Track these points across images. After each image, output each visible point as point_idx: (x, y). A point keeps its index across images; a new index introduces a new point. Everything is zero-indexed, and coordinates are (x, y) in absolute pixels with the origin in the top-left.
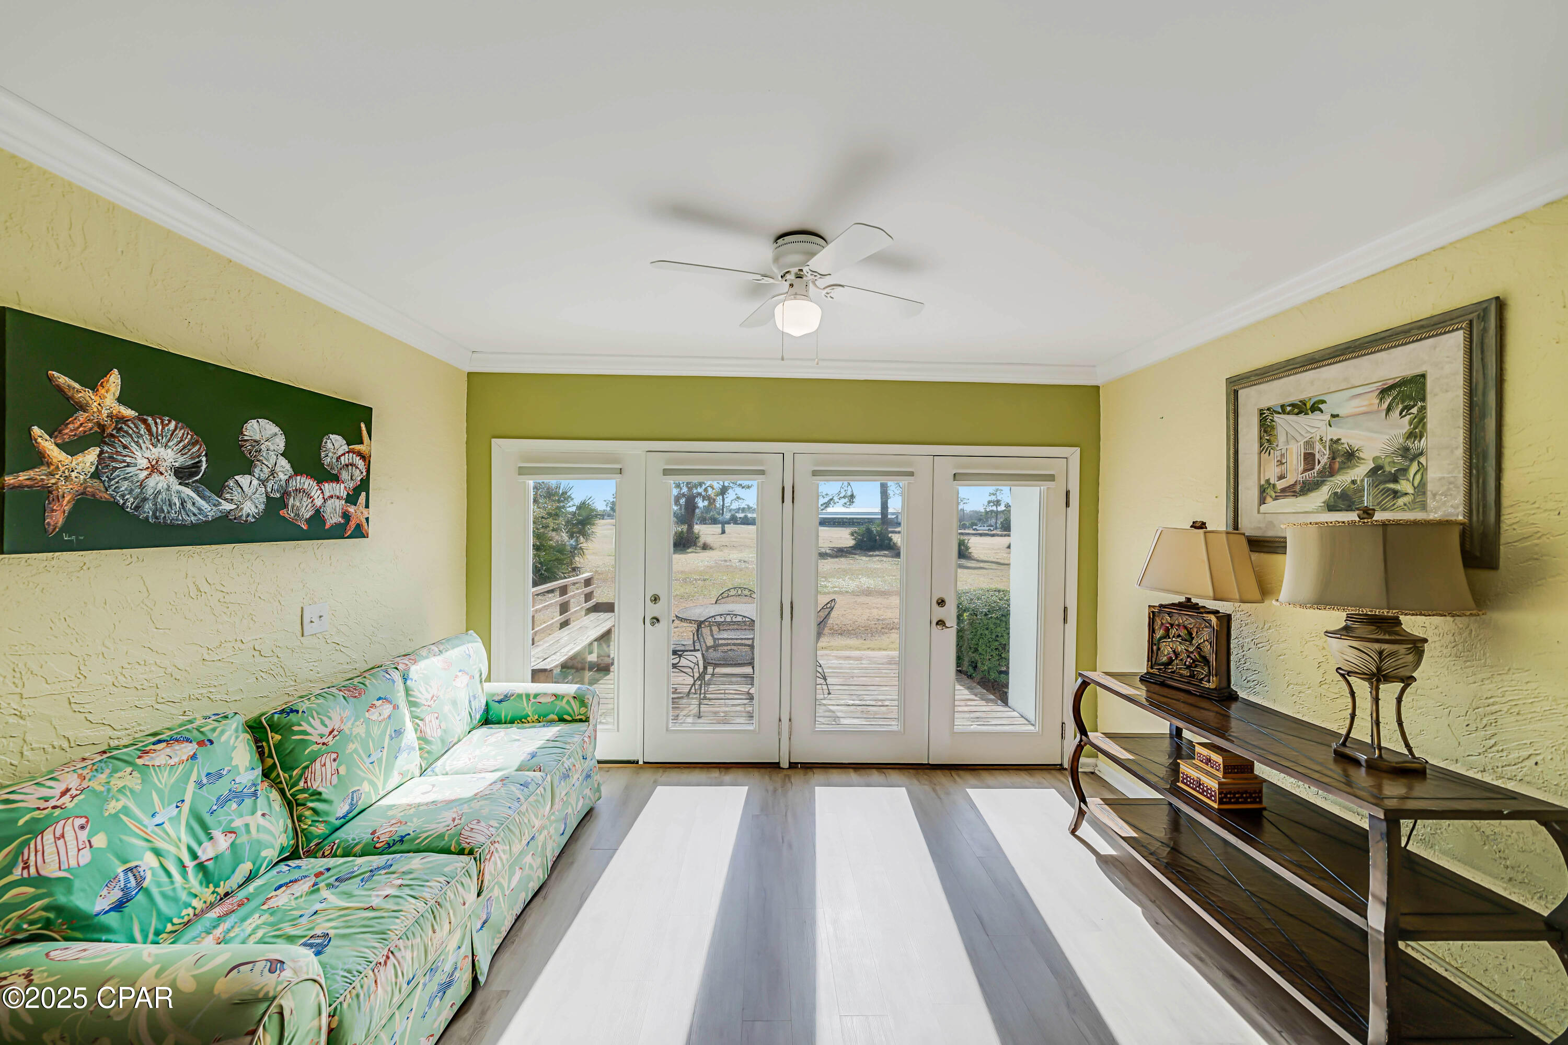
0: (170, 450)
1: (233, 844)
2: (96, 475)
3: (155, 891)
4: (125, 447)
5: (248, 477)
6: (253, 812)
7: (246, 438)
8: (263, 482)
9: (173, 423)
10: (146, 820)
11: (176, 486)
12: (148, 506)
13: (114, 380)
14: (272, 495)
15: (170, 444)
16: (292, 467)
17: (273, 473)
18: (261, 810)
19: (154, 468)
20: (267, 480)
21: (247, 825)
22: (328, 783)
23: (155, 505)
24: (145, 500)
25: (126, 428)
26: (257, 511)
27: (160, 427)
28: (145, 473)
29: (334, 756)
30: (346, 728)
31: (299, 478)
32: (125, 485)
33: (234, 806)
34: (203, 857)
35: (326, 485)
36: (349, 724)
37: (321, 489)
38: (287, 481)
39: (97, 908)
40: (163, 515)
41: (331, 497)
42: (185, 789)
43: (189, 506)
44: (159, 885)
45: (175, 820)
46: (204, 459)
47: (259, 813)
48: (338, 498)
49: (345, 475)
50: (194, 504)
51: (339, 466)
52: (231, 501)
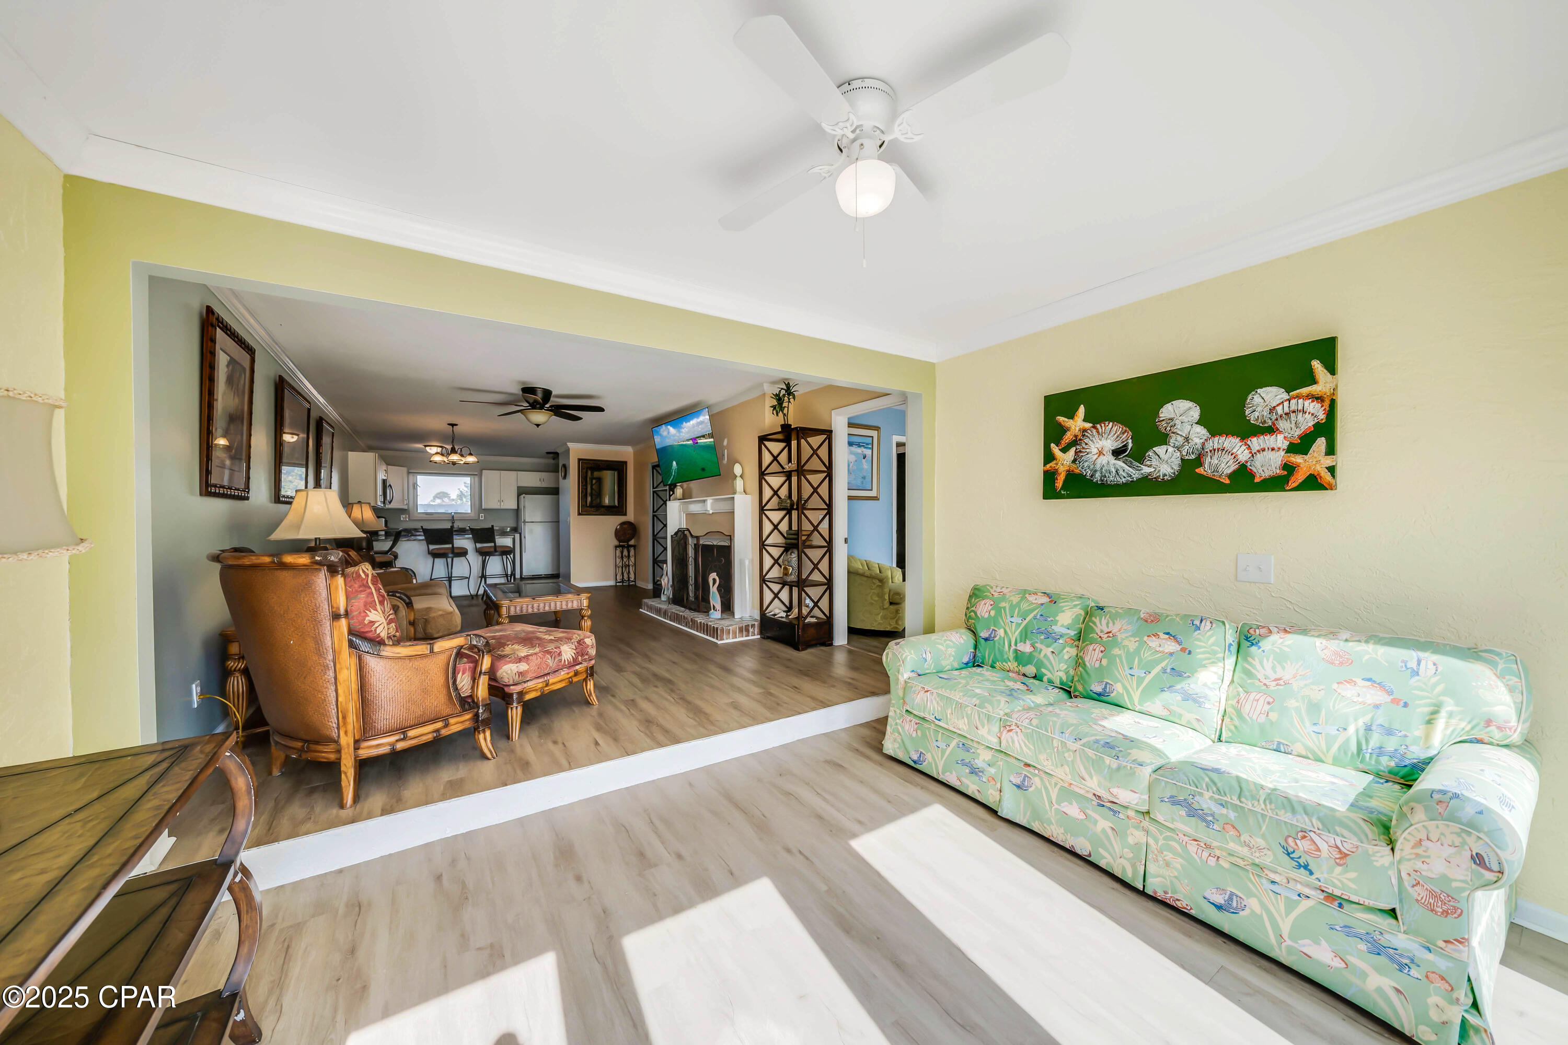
0: (1109, 441)
1: (1031, 652)
2: (1074, 461)
3: (997, 645)
4: (1086, 444)
5: (1164, 448)
6: (1048, 646)
7: (1161, 419)
8: (1178, 448)
9: (1111, 423)
10: (1008, 617)
11: (1112, 460)
12: (1098, 475)
13: (1082, 410)
14: (1187, 458)
15: (1110, 436)
16: (1209, 431)
17: (1187, 439)
18: (1054, 649)
19: (1100, 453)
20: (1183, 446)
21: (1041, 650)
22: (1093, 664)
23: (1101, 473)
24: (1096, 471)
25: (1086, 434)
26: (1172, 471)
27: (1104, 428)
28: (1096, 456)
29: (1102, 649)
30: (1120, 636)
31: (1216, 439)
32: (1086, 464)
33: (1042, 637)
34: (1018, 648)
35: (1254, 440)
36: (1124, 636)
37: (1246, 444)
38: (1203, 444)
39: (981, 635)
40: (1105, 479)
41: (1264, 450)
42: (1029, 615)
43: (1121, 472)
44: (999, 644)
45: (1018, 625)
46: (1130, 441)
47: (1051, 649)
48: (1273, 449)
49: (1282, 425)
50: (1124, 470)
51: (1274, 417)
52: (1150, 466)
